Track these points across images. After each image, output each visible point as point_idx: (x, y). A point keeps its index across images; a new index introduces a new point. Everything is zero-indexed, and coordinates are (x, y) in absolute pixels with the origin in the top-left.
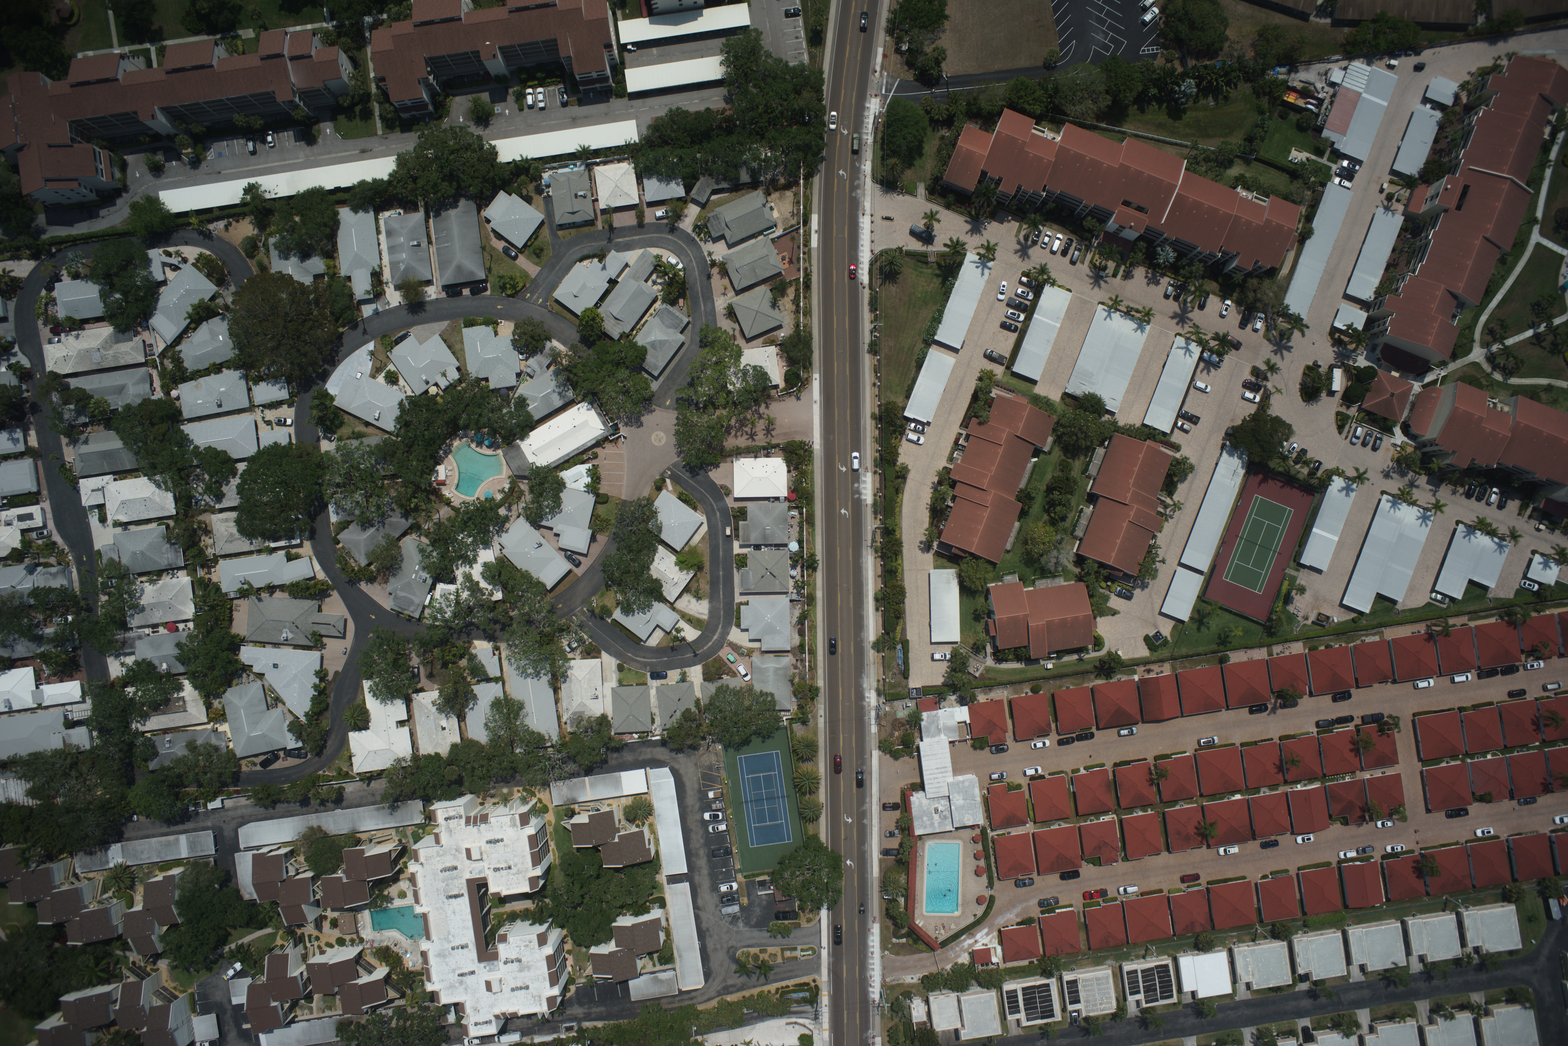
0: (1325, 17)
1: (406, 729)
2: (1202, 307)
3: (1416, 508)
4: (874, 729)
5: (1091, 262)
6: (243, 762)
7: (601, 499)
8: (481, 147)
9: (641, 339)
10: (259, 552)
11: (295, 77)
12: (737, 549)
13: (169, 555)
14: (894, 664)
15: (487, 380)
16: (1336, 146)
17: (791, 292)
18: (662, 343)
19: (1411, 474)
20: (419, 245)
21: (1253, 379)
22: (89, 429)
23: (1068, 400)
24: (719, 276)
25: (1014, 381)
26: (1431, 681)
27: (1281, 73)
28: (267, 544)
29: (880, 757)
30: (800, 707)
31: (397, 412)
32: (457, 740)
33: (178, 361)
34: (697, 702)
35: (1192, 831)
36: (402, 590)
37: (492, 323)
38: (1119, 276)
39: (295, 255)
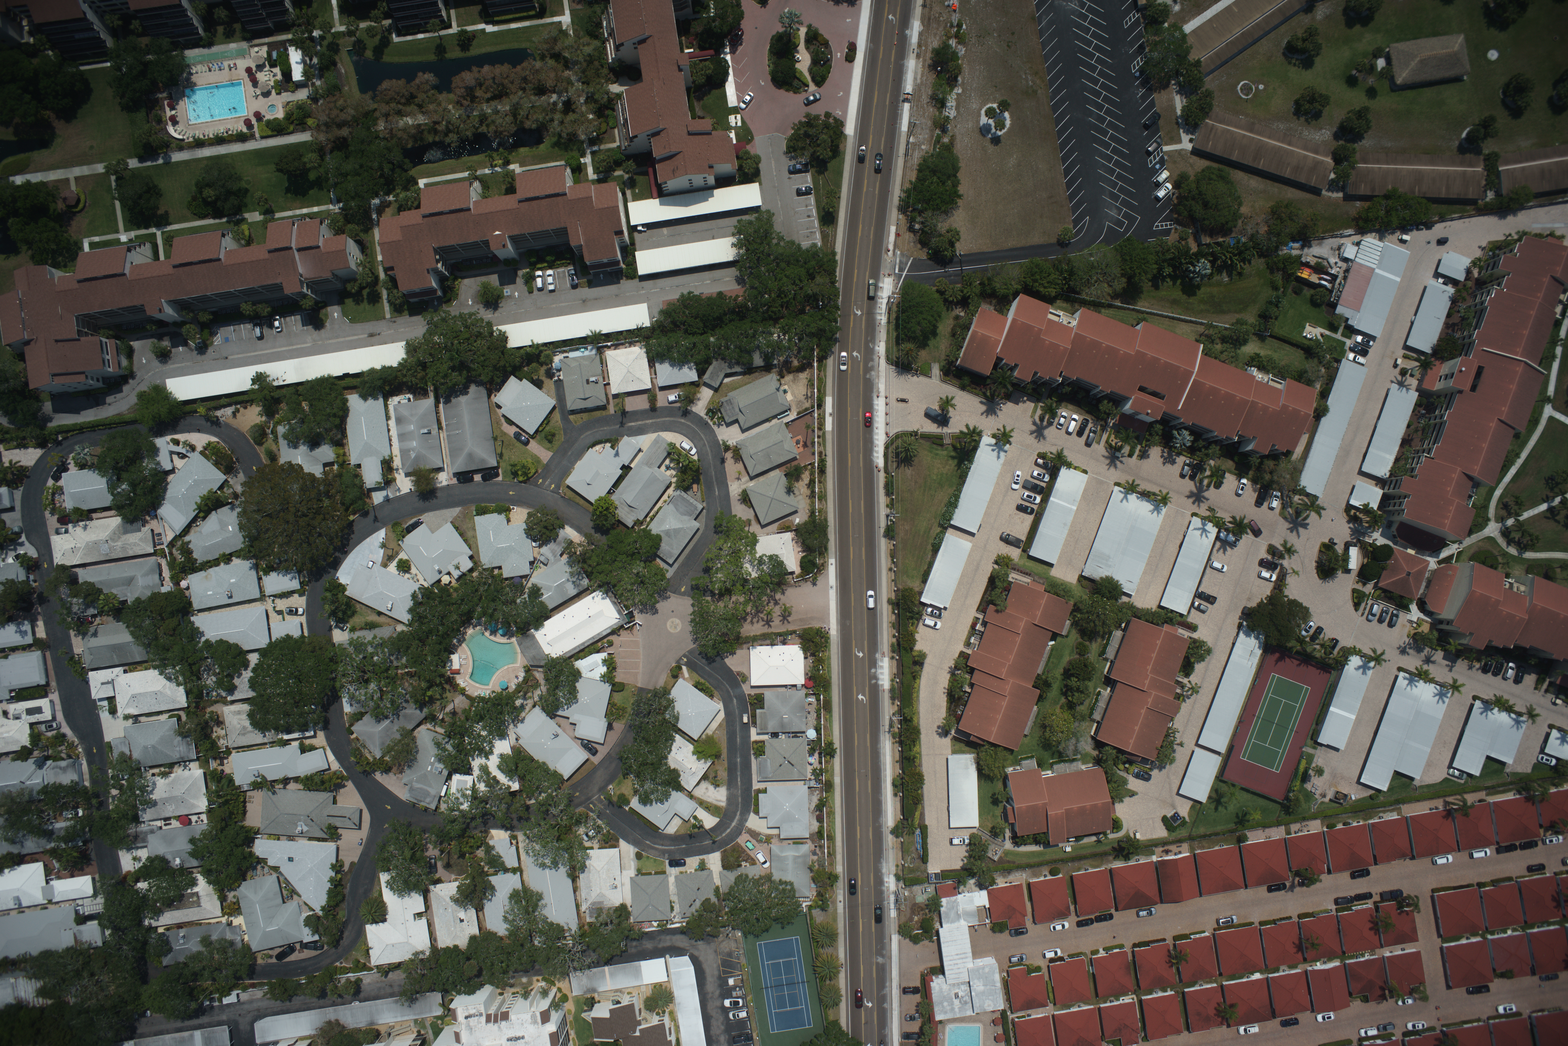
0: (1337, 191)
1: (424, 921)
2: (1218, 486)
3: (1433, 685)
4: (893, 913)
5: (1107, 442)
6: (259, 956)
7: (617, 688)
8: (491, 333)
9: (655, 528)
10: (273, 744)
11: (303, 267)
12: (754, 736)
13: (181, 748)
14: (913, 849)
15: (500, 568)
16: (1350, 322)
17: (806, 477)
18: (677, 531)
19: (1427, 649)
20: (429, 433)
21: (1269, 557)
22: (98, 619)
23: (1085, 582)
24: (732, 461)
25: (1031, 564)
26: (1450, 857)
27: (1294, 249)
28: (280, 736)
29: (899, 942)
30: (820, 895)
31: (410, 603)
32: (475, 931)
33: (187, 551)
34: (717, 890)
35: (1212, 1012)
36: (417, 781)
37: (504, 510)
38: (1135, 456)
39: (304, 444)
